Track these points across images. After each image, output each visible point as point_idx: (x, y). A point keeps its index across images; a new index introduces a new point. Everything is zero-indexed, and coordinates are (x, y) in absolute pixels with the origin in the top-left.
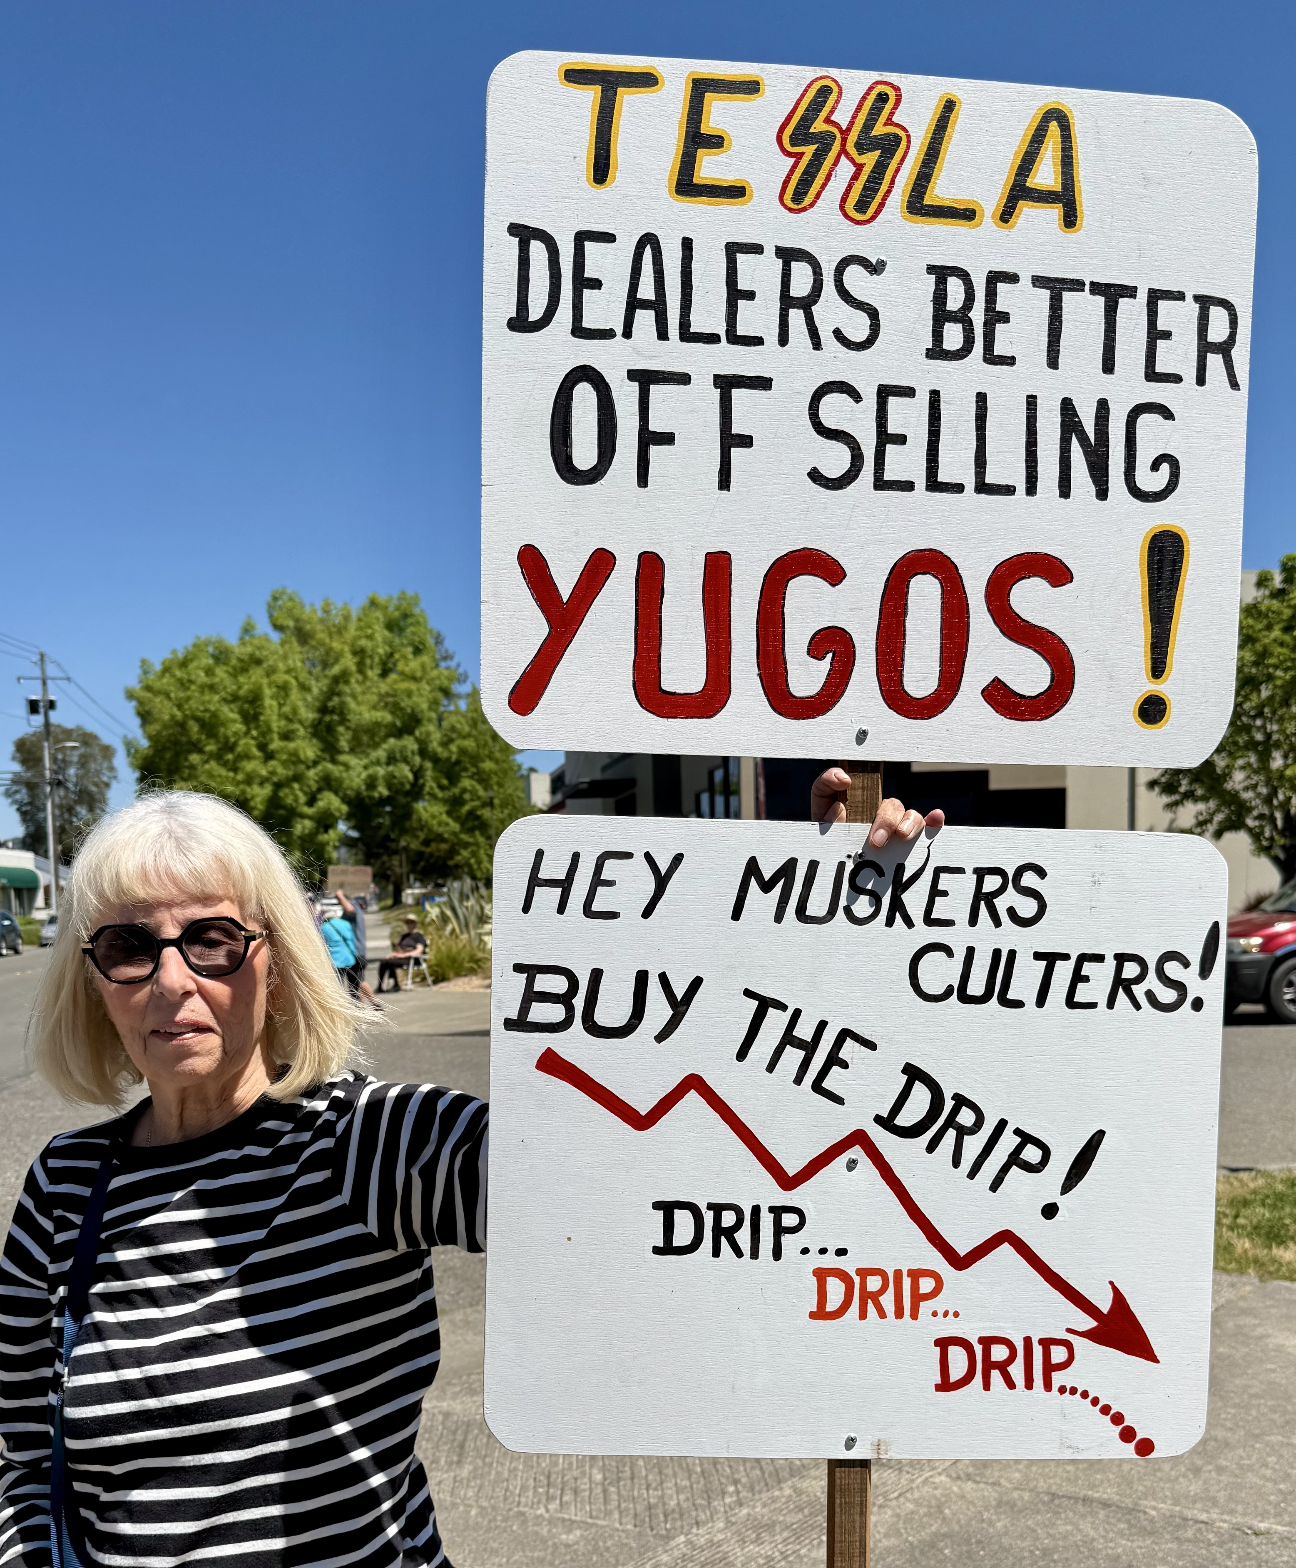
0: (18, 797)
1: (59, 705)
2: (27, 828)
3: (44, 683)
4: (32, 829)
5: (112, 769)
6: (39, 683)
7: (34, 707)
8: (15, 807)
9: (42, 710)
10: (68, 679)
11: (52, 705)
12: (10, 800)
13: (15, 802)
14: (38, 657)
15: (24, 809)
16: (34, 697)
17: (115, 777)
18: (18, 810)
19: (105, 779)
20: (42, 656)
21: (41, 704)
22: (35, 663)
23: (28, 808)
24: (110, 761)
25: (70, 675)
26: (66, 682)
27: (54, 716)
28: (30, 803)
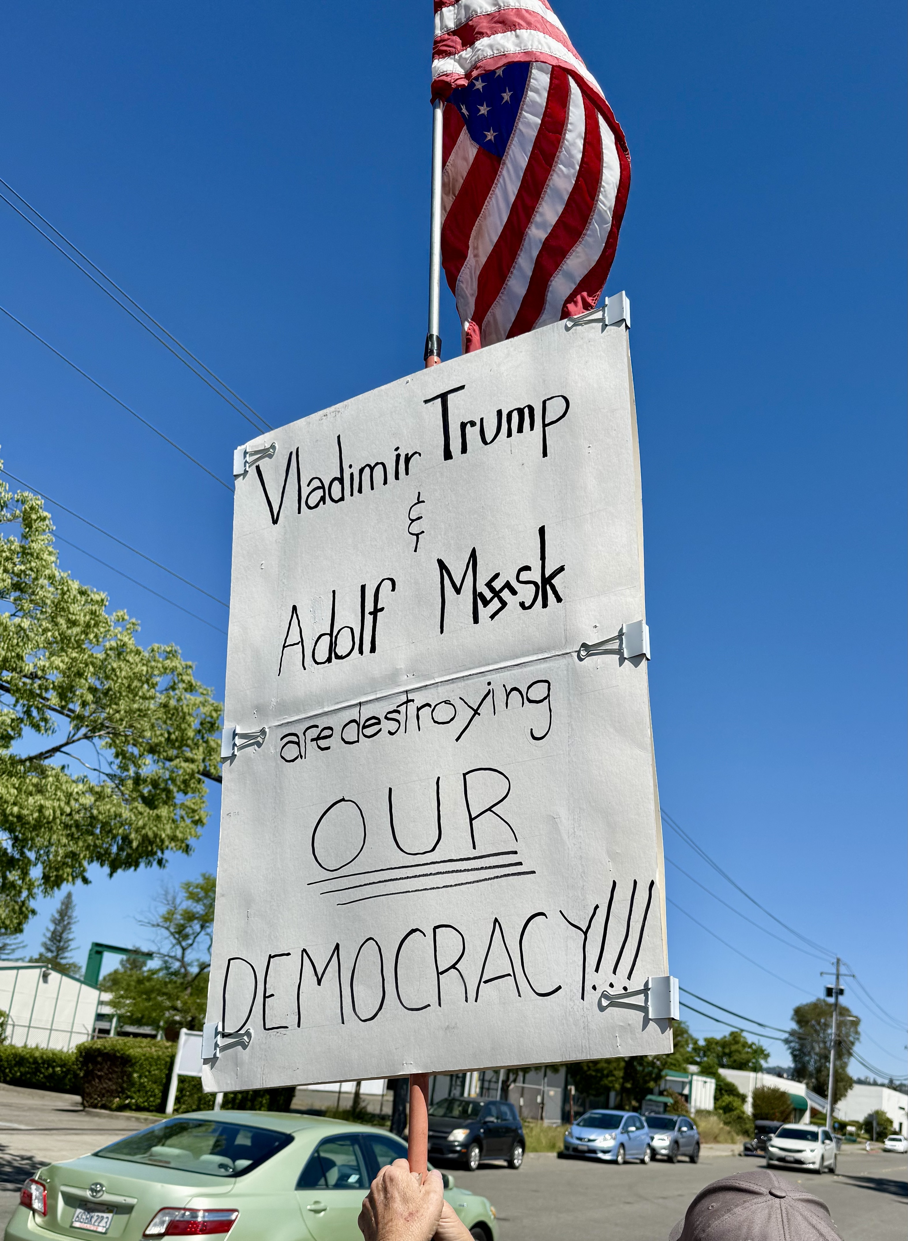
0: (792, 1044)
1: (846, 992)
2: (796, 1065)
3: (838, 978)
4: (799, 1066)
5: (857, 1033)
6: (834, 977)
7: (829, 992)
8: (789, 1051)
9: (834, 995)
10: (854, 976)
11: (841, 992)
12: (787, 1046)
13: (790, 1048)
14: (835, 960)
15: (795, 1053)
16: (830, 986)
17: (858, 1039)
18: (792, 1053)
19: (851, 1039)
20: (838, 961)
21: (834, 991)
22: (833, 964)
23: (797, 1053)
24: (856, 1028)
25: (856, 974)
26: (852, 978)
27: (841, 999)
28: (799, 1050)
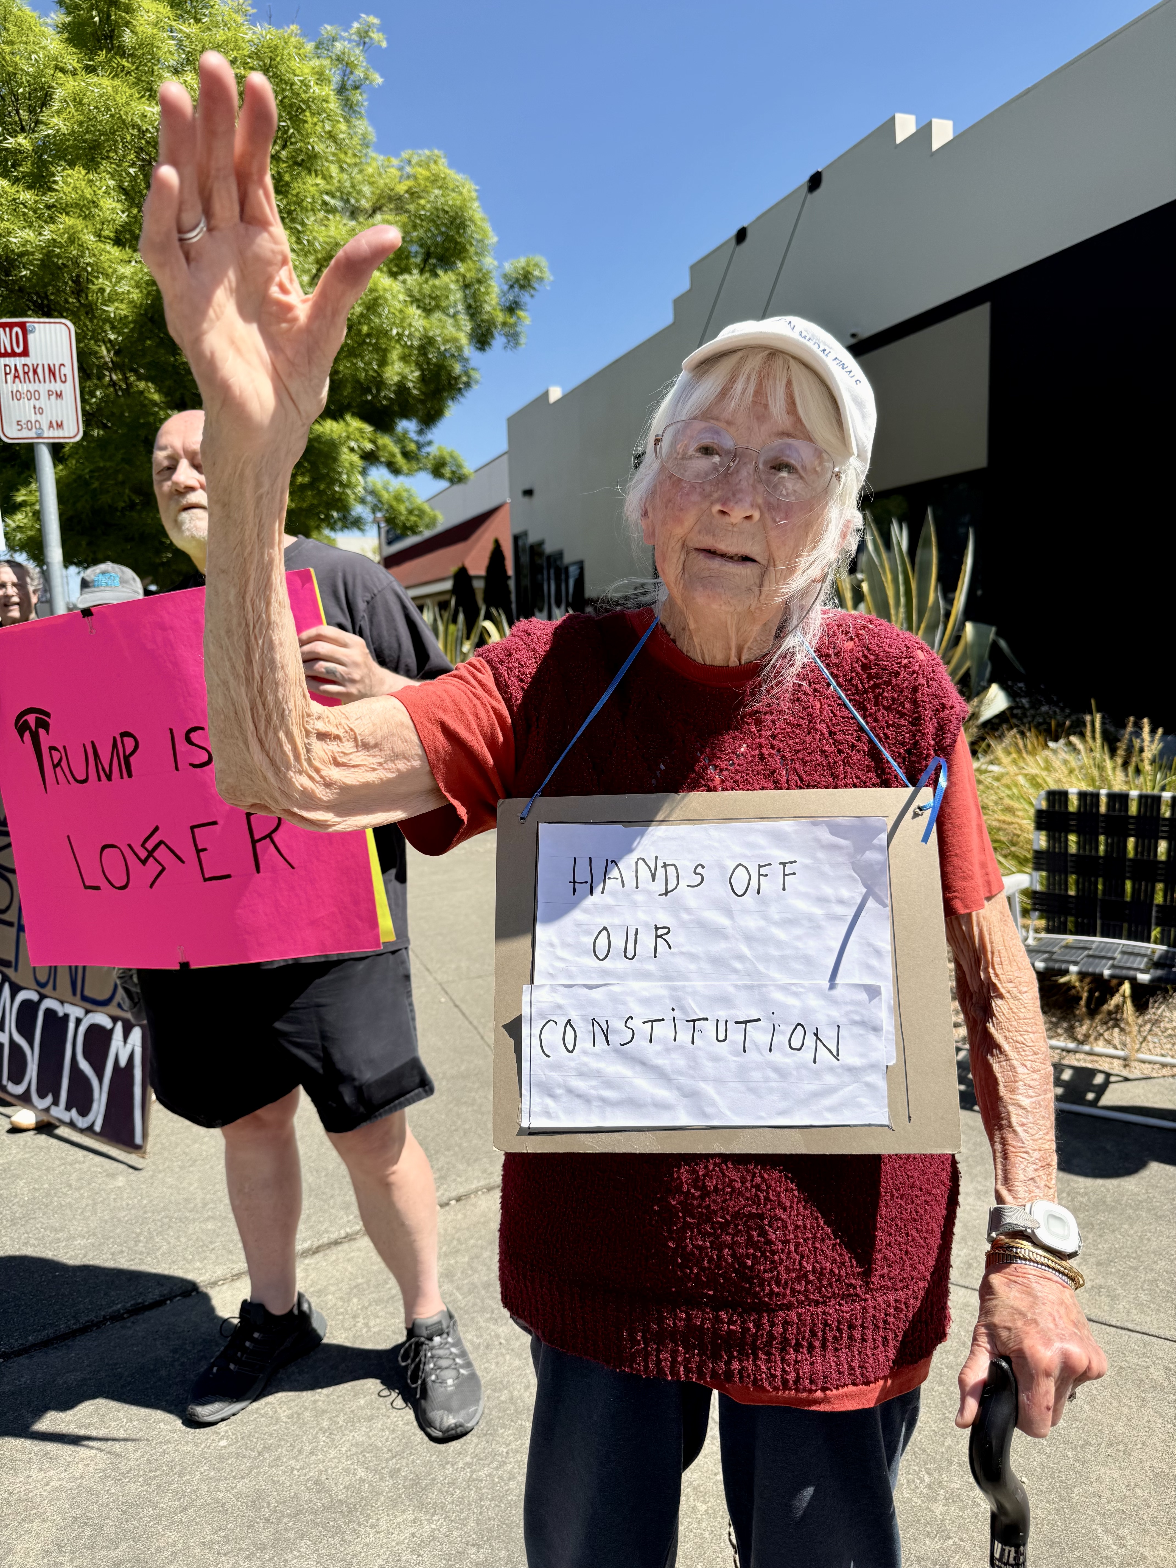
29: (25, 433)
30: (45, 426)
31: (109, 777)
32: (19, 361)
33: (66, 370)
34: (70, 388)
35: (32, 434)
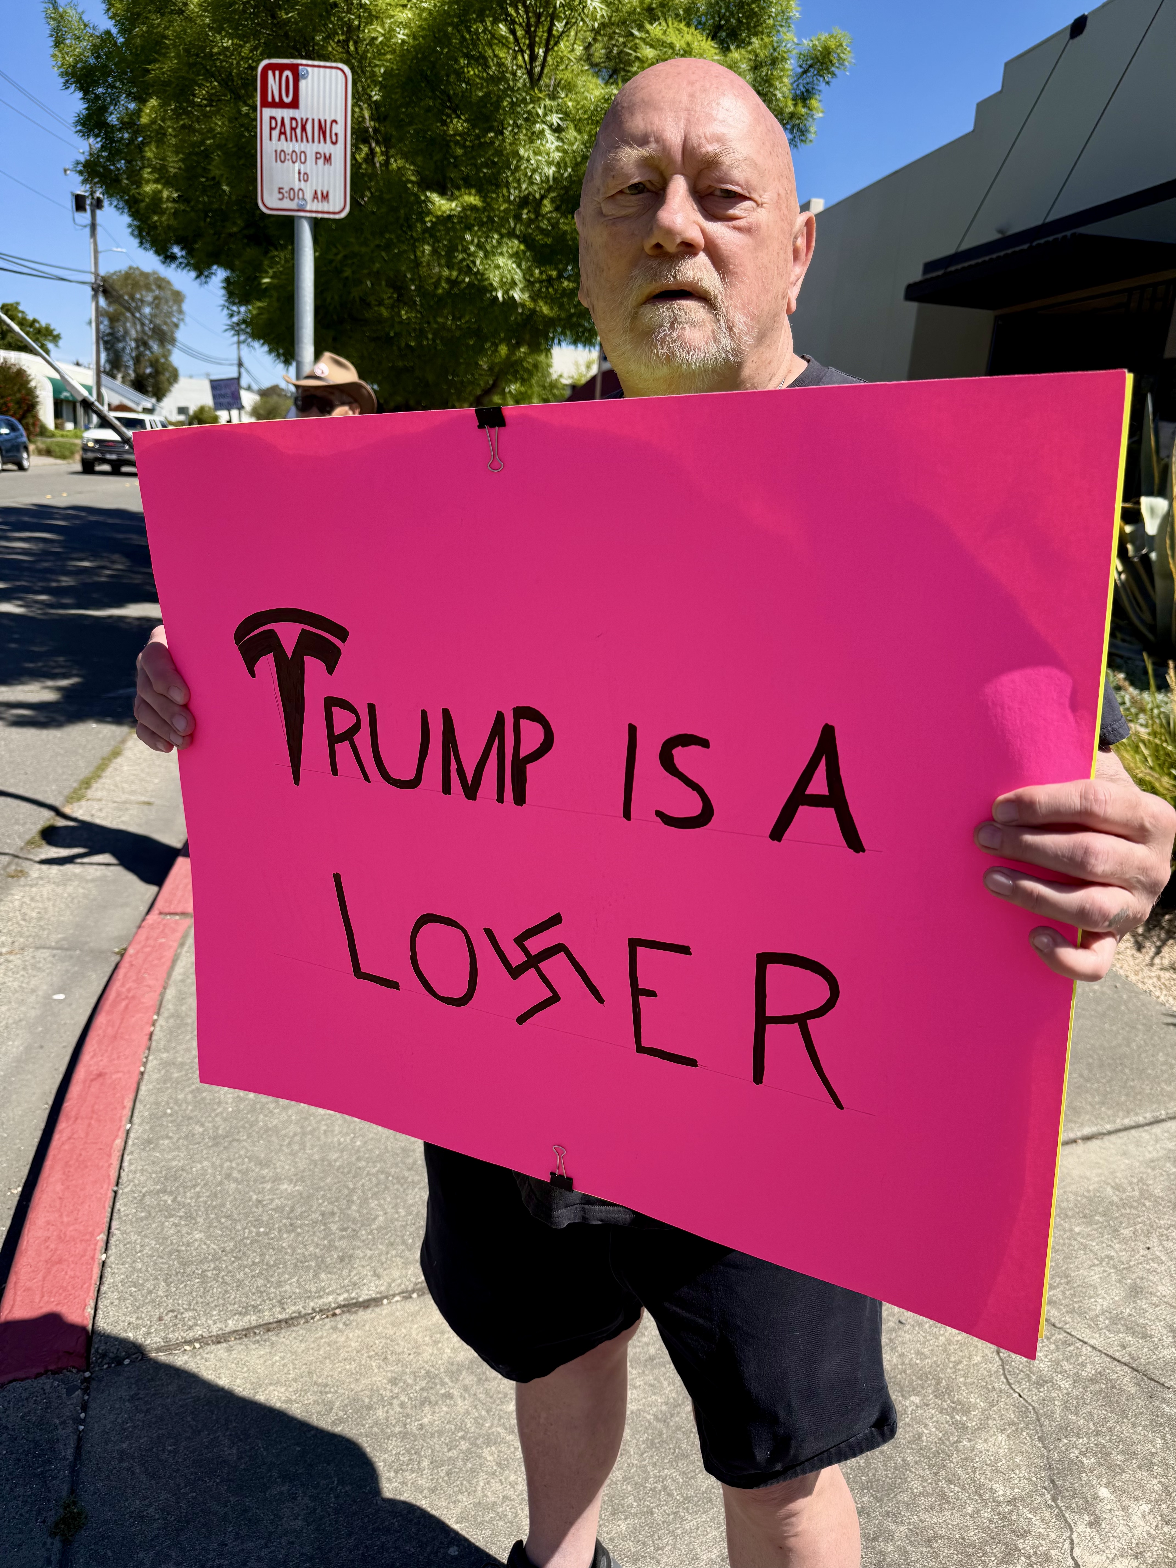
5: (180, 312)
9: (88, 208)
17: (183, 320)
19: (175, 320)
23: (109, 338)
24: (180, 306)
28: (111, 334)
29: (287, 204)
30: (309, 196)
31: (471, 792)
32: (286, 114)
33: (338, 129)
34: (339, 152)
35: (293, 205)
